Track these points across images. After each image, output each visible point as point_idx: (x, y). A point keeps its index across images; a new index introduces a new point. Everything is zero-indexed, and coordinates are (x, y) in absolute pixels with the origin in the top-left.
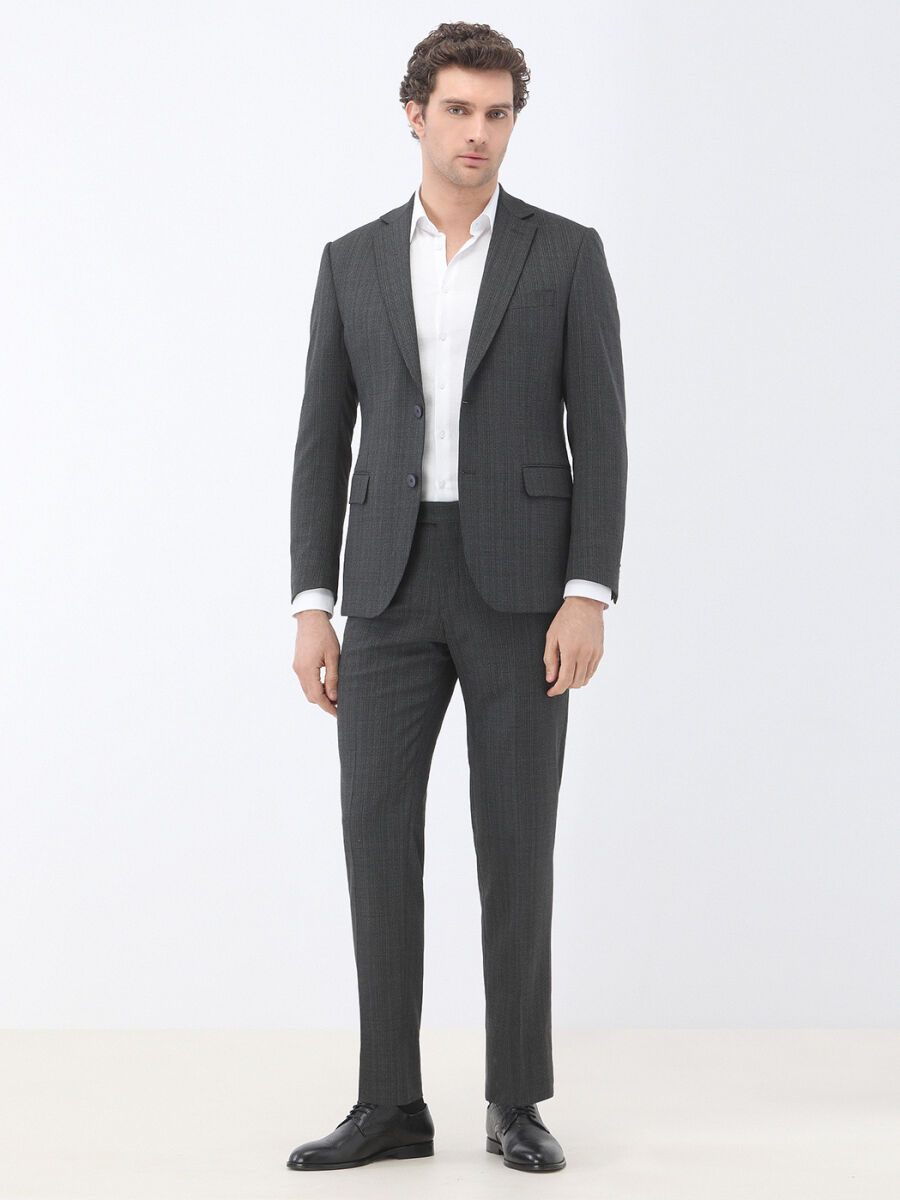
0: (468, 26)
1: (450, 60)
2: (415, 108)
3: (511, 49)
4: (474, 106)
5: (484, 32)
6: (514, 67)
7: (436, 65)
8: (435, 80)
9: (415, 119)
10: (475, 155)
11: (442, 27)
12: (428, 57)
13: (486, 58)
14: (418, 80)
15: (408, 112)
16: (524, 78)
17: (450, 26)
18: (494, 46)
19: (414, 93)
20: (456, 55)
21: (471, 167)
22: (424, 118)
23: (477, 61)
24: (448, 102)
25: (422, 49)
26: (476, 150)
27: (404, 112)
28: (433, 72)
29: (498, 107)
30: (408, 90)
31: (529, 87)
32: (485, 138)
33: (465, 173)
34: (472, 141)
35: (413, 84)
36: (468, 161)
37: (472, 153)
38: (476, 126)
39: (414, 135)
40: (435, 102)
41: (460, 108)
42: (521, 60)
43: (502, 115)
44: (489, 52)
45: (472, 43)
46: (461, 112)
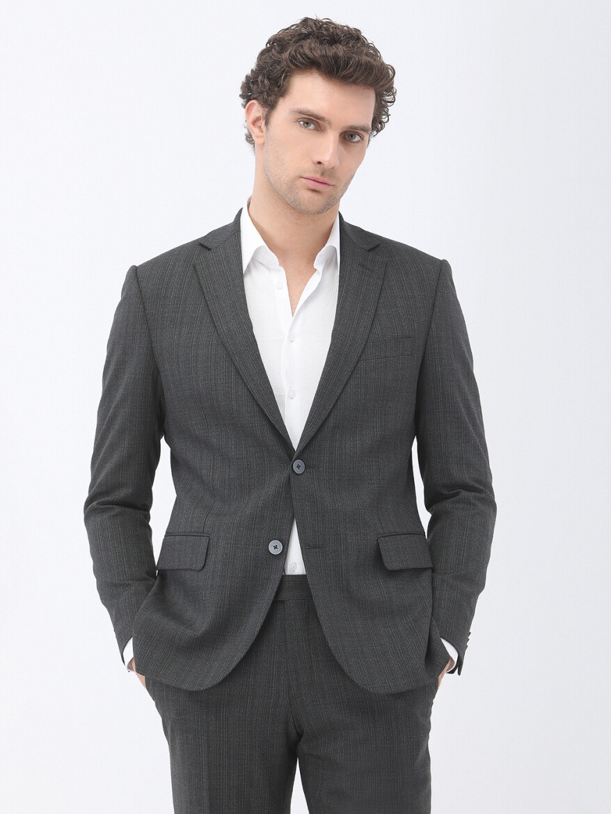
0: (336, 27)
1: (311, 64)
2: (257, 109)
3: (383, 64)
4: (330, 123)
5: (354, 37)
6: (383, 86)
7: (293, 67)
8: (288, 83)
9: (255, 122)
10: (321, 179)
11: (306, 21)
12: (286, 55)
13: (354, 71)
14: (269, 79)
15: (248, 111)
16: (389, 98)
17: (316, 22)
18: (365, 58)
19: (262, 93)
20: (321, 61)
21: (314, 191)
22: (267, 123)
23: (344, 73)
24: (301, 112)
25: (278, 43)
26: (322, 174)
27: (244, 110)
28: (288, 74)
29: (356, 128)
30: (254, 88)
31: (392, 109)
32: (336, 162)
33: (306, 196)
34: (319, 163)
35: (263, 82)
36: (312, 185)
37: (318, 176)
38: (327, 147)
39: (249, 138)
40: (284, 109)
41: (312, 121)
42: (391, 80)
43: (357, 138)
44: (359, 64)
45: (340, 50)
46: (312, 126)
